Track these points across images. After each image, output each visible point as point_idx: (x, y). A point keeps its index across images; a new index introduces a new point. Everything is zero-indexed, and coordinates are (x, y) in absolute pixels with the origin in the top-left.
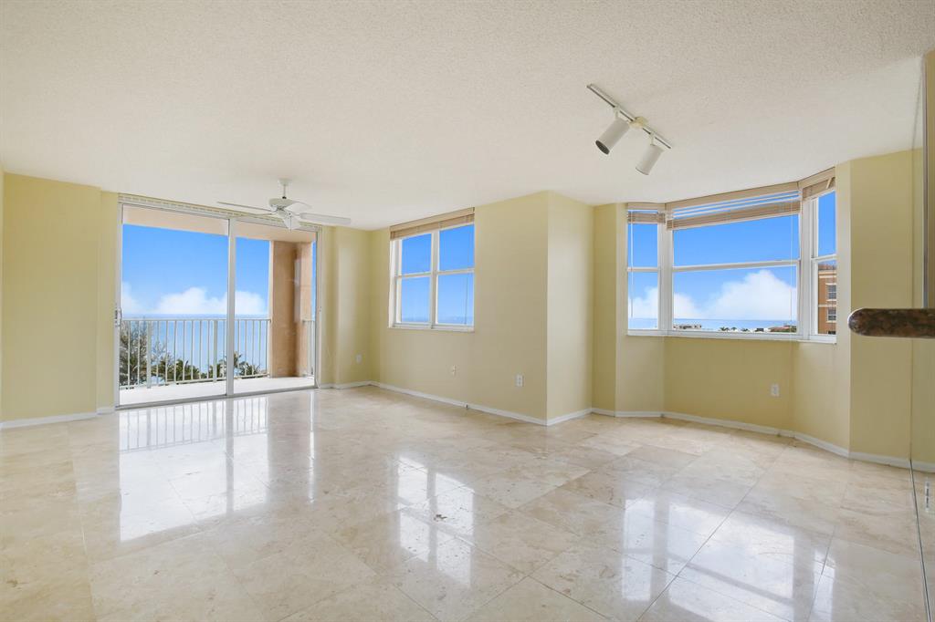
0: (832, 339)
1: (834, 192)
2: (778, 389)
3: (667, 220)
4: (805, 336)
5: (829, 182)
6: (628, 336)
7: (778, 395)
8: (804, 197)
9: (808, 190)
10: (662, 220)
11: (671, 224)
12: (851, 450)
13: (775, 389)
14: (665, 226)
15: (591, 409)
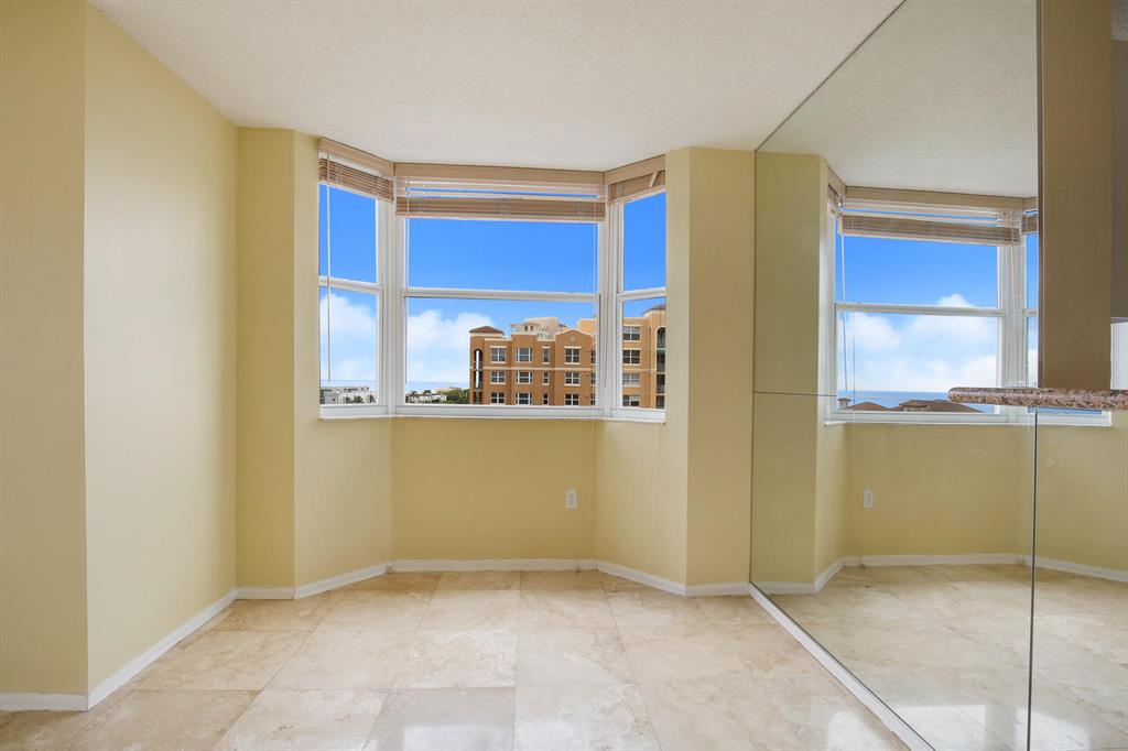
0: (656, 416)
1: (664, 194)
2: (575, 498)
3: (395, 195)
4: (607, 411)
5: (654, 177)
6: (321, 420)
7: (575, 506)
8: (612, 198)
9: (619, 188)
10: (387, 194)
11: (405, 206)
12: (689, 583)
13: (571, 496)
14: (393, 206)
15: (234, 594)
